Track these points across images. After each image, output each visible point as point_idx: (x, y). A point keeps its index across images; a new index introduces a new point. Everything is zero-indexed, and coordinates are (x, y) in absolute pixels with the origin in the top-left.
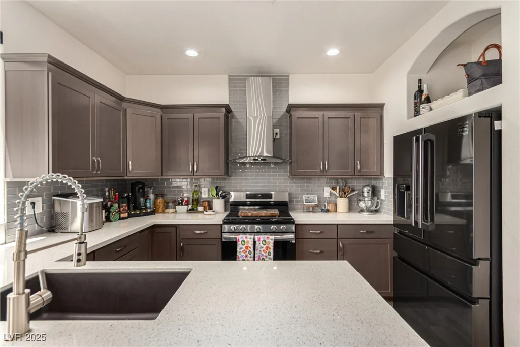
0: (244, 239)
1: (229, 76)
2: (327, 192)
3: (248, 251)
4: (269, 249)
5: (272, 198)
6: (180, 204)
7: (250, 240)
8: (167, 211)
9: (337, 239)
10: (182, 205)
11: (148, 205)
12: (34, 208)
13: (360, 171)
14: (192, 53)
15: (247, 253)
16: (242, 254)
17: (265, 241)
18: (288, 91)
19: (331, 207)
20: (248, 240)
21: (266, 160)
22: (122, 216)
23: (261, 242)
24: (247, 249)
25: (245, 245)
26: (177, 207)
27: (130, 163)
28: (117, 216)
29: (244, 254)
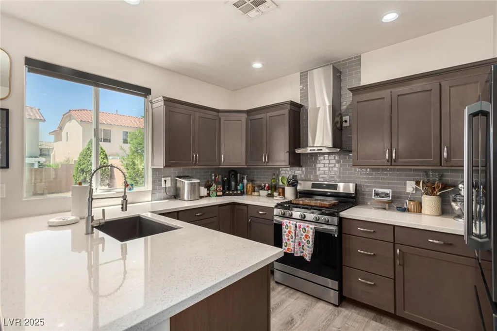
0: (288, 224)
1: (301, 73)
2: (410, 187)
3: (290, 235)
4: (308, 237)
5: (337, 189)
6: (263, 189)
7: (292, 226)
8: (253, 193)
9: (394, 243)
10: (264, 190)
11: (239, 188)
12: (165, 183)
13: (447, 160)
14: (257, 65)
15: (290, 237)
16: (286, 237)
17: (305, 229)
18: (359, 72)
19: (411, 205)
20: (291, 225)
21: (322, 150)
22: (218, 194)
23: (301, 229)
24: (290, 234)
25: (288, 230)
26: (260, 191)
27: (223, 156)
28: (215, 193)
29: (287, 238)
